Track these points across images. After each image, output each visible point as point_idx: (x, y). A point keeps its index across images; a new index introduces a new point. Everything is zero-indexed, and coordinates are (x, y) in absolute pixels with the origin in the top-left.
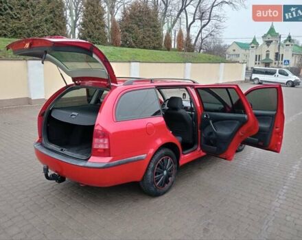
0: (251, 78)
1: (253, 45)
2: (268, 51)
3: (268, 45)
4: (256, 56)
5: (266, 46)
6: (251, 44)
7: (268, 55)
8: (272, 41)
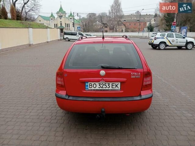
0: (64, 37)
1: (52, 18)
2: (61, 22)
3: (61, 18)
4: (55, 24)
5: (59, 19)
6: (50, 17)
7: (61, 24)
8: (62, 16)
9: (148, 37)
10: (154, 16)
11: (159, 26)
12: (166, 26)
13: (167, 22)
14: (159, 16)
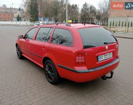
9: (20, 25)
10: (18, 10)
11: (25, 17)
12: (30, 17)
13: (31, 14)
14: (22, 9)
